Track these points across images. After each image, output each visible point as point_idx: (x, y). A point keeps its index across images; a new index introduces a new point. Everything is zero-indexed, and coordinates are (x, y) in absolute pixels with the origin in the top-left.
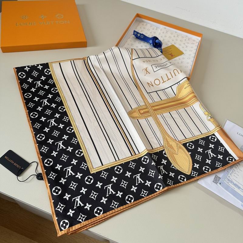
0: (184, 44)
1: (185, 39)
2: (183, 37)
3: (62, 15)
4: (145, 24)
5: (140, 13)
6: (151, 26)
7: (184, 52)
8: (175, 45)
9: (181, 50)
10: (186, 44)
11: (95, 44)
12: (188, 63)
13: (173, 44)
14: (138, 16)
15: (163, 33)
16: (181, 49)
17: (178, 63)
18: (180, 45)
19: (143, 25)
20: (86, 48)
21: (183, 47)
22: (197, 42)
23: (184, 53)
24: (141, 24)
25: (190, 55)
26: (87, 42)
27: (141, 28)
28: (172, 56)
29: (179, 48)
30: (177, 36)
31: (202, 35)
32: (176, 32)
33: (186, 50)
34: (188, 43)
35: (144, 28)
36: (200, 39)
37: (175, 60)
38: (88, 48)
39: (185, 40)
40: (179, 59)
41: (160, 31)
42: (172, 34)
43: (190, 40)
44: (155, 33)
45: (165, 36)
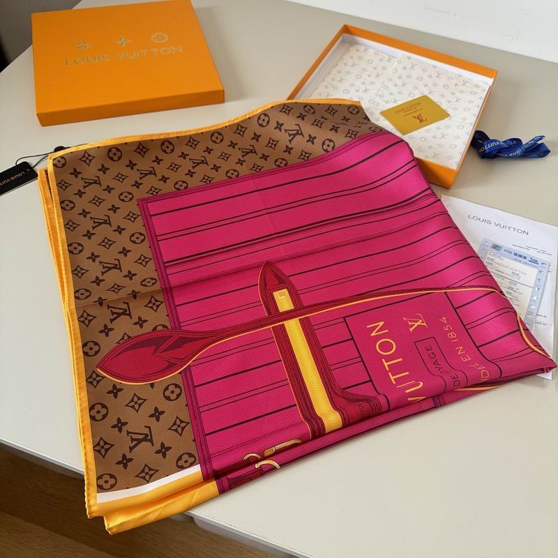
0: (453, 93)
1: (454, 82)
2: (450, 78)
3: (165, 35)
4: (363, 48)
5: (350, 23)
6: (377, 53)
7: (450, 111)
8: (431, 97)
9: (444, 108)
10: (458, 94)
11: (241, 95)
12: (457, 138)
13: (426, 93)
14: (346, 30)
15: (404, 68)
16: (444, 106)
17: (434, 137)
18: (442, 96)
19: (357, 50)
20: (222, 104)
21: (449, 102)
22: (484, 90)
23: (449, 116)
24: (353, 51)
25: (464, 119)
26: (224, 91)
27: (352, 58)
28: (421, 121)
29: (439, 104)
30: (438, 76)
31: (497, 72)
32: (434, 67)
33: (455, 109)
34: (462, 92)
35: (360, 58)
36: (490, 81)
37: (428, 131)
38: (227, 105)
39: (456, 85)
40: (438, 128)
41: (396, 63)
42: (424, 70)
43: (467, 84)
44: (384, 68)
45: (409, 77)
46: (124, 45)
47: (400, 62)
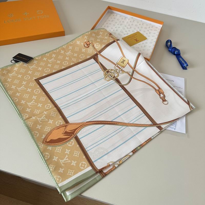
0: (148, 31)
1: (148, 26)
2: (147, 25)
3: (42, 11)
4: (115, 15)
5: (110, 6)
6: (120, 16)
7: (147, 37)
8: (140, 32)
9: (145, 36)
10: (150, 31)
11: (71, 33)
12: (150, 47)
13: (139, 31)
14: (109, 8)
15: (131, 22)
16: (145, 35)
17: (142, 47)
18: (144, 32)
19: (114, 15)
20: (64, 36)
21: (147, 34)
22: (159, 29)
23: (147, 39)
24: (112, 16)
25: (152, 40)
26: (64, 31)
27: (111, 18)
28: (137, 41)
29: (143, 34)
30: (143, 24)
31: (164, 23)
32: (141, 21)
33: (149, 36)
34: (151, 30)
35: (115, 18)
36: (161, 26)
37: (139, 45)
38: (66, 36)
39: (149, 27)
40: (143, 43)
41: (127, 20)
42: (138, 22)
43: (153, 27)
44: (123, 22)
45: (132, 25)
46: (26, 15)
47: (129, 19)
